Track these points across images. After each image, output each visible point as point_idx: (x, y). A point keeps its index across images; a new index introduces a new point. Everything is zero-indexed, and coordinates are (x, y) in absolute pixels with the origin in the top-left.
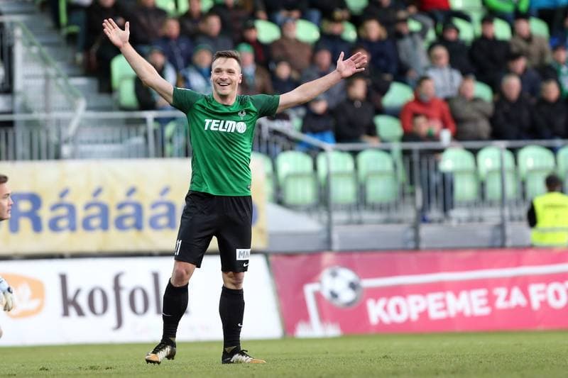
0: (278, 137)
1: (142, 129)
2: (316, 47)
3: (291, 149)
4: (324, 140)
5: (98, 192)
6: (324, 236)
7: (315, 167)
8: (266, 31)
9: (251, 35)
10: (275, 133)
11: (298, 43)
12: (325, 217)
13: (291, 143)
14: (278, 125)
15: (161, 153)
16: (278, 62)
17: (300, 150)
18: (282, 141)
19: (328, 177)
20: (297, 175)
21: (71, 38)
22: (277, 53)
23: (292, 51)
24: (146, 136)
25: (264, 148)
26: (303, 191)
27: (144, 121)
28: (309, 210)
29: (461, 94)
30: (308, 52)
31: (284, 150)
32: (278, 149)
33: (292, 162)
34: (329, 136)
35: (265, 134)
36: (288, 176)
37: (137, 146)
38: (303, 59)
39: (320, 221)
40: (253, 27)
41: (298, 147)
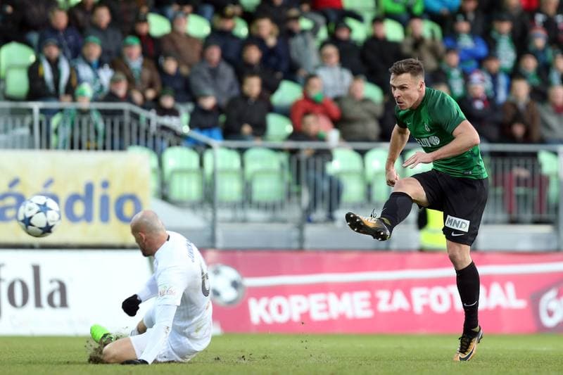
0: (165, 133)
1: (28, 120)
2: (207, 42)
3: (178, 144)
4: (211, 136)
6: (208, 233)
7: (201, 164)
8: (157, 25)
9: (143, 29)
10: (164, 128)
11: (188, 37)
12: (209, 215)
14: (167, 121)
15: (46, 145)
17: (186, 146)
18: (169, 137)
19: (214, 174)
20: (182, 171)
22: (167, 46)
23: (182, 45)
24: (31, 127)
25: (150, 142)
26: (187, 188)
27: (30, 111)
28: (193, 206)
29: (351, 95)
30: (198, 47)
31: (170, 145)
32: (165, 144)
33: (179, 157)
34: (217, 132)
35: (153, 129)
36: (174, 172)
37: (22, 137)
38: (193, 54)
39: (205, 219)
40: (145, 20)
41: (184, 143)
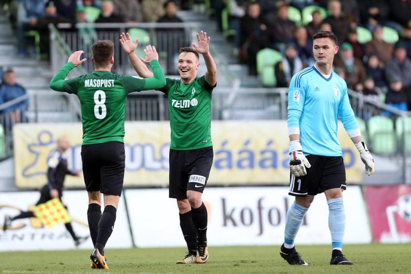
0: (369, 107)
1: (277, 101)
2: (396, 46)
3: (379, 114)
4: (400, 109)
5: (247, 143)
6: (400, 174)
7: (395, 127)
8: (363, 35)
9: (353, 38)
10: (368, 104)
11: (384, 43)
12: (401, 161)
13: (379, 111)
14: (369, 98)
16: (370, 56)
17: (384, 116)
18: (372, 110)
19: (403, 134)
20: (382, 133)
21: (230, 39)
22: (369, 49)
23: (380, 48)
24: (280, 105)
25: (360, 114)
26: (386, 144)
27: (278, 95)
28: (391, 156)
30: (390, 50)
31: (373, 115)
32: (370, 114)
33: (379, 124)
34: (404, 106)
35: (361, 104)
36: (376, 133)
37: (274, 113)
38: (387, 54)
39: (398, 164)
40: (355, 32)
41: (382, 113)
